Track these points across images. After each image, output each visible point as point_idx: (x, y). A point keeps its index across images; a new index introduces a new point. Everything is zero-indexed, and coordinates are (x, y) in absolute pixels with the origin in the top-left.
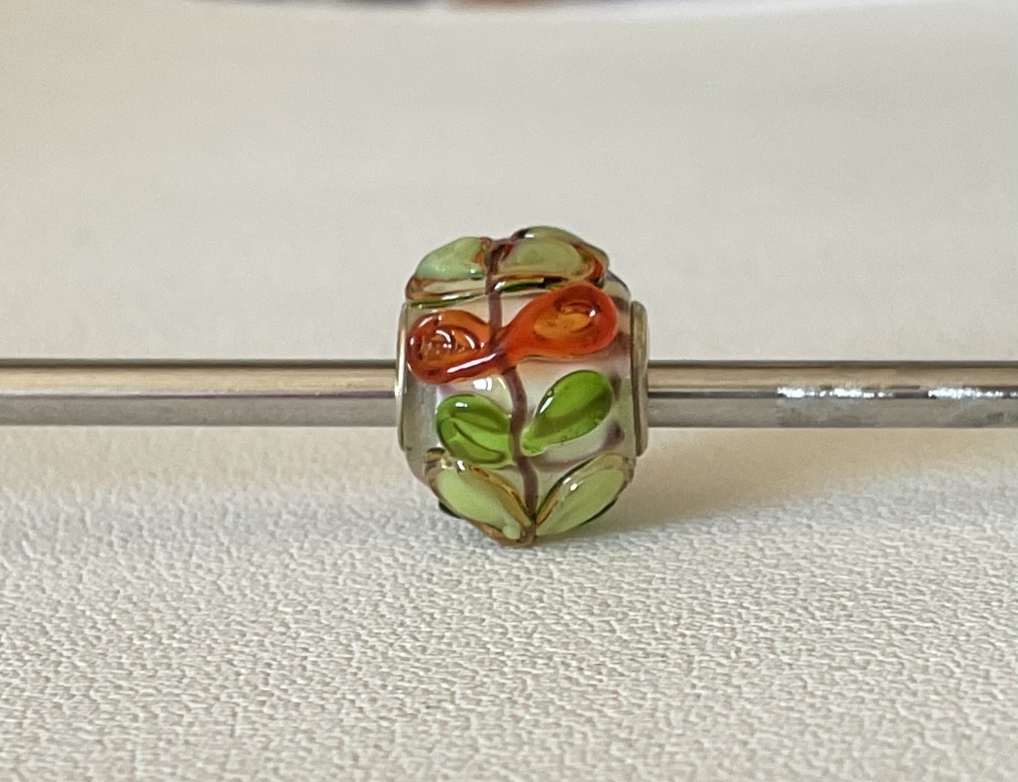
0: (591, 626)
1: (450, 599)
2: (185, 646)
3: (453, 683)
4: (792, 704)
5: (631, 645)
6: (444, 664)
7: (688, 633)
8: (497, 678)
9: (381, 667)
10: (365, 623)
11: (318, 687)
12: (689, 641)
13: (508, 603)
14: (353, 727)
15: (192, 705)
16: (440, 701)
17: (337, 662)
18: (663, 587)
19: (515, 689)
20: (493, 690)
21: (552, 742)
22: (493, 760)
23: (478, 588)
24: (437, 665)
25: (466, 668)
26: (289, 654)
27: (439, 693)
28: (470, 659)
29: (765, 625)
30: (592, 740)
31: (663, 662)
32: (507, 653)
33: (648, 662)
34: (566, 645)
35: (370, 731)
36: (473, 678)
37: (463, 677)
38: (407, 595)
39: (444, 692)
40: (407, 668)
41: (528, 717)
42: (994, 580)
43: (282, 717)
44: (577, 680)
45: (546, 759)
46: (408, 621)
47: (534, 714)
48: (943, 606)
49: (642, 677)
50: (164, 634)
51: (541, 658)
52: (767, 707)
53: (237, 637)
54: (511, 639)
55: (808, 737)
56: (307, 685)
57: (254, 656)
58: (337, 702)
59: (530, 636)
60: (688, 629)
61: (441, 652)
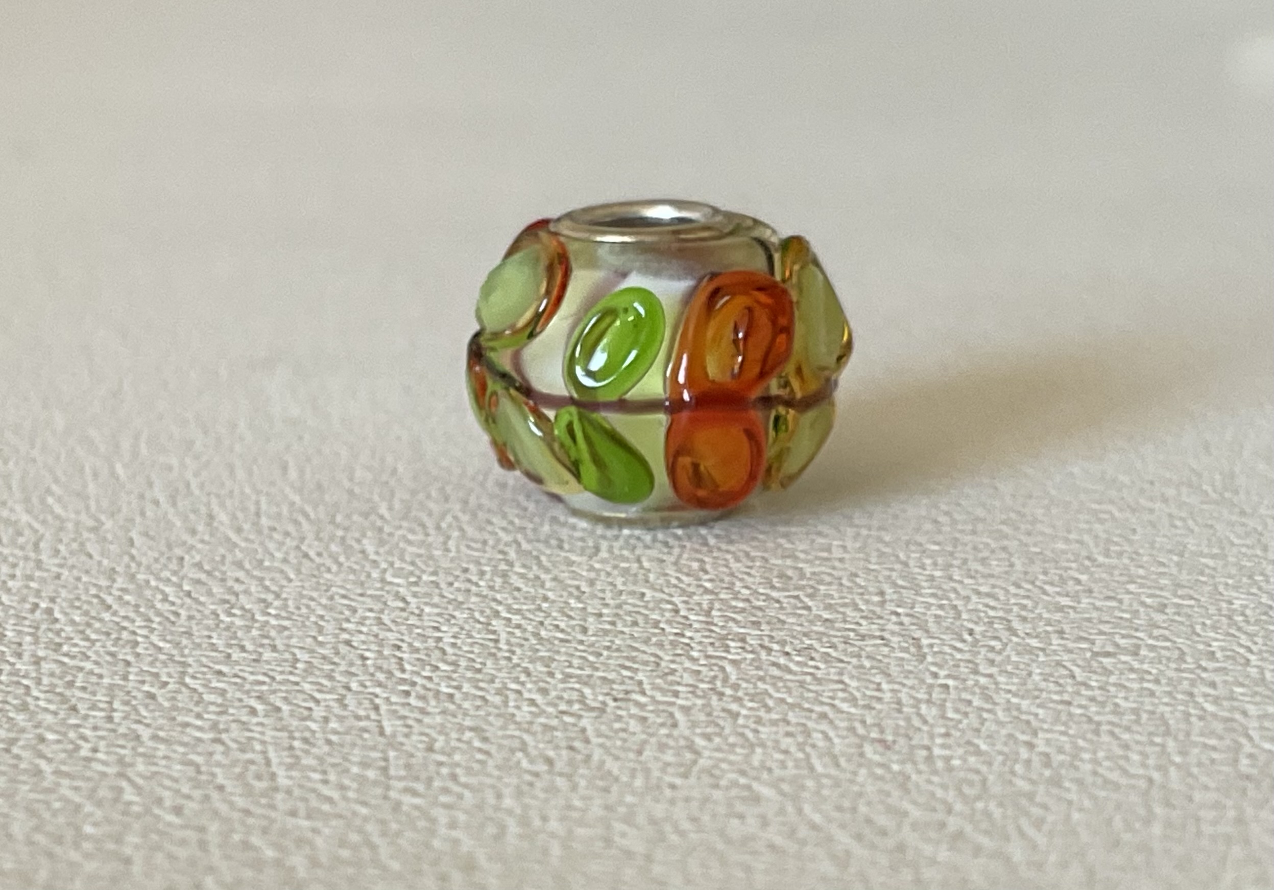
0: (778, 601)
1: (591, 569)
2: (286, 623)
3: (636, 671)
4: (1066, 697)
5: (837, 625)
6: (614, 647)
7: (900, 610)
8: (688, 664)
9: (538, 650)
10: (499, 597)
11: (469, 674)
12: (906, 620)
13: (667, 575)
14: (531, 723)
15: (318, 696)
16: (627, 692)
17: (482, 645)
18: (847, 556)
19: (715, 677)
20: (688, 679)
21: (786, 742)
22: (724, 766)
23: (622, 556)
24: (608, 648)
25: (644, 652)
26: (418, 634)
27: (622, 683)
28: (647, 641)
29: (992, 603)
30: (836, 741)
31: (885, 645)
32: (688, 634)
33: (866, 646)
34: (756, 624)
35: (554, 728)
36: (658, 665)
37: (646, 663)
38: (540, 564)
39: (627, 681)
40: (571, 651)
41: (744, 712)
42: (1244, 550)
43: (437, 710)
44: (787, 667)
45: (790, 764)
46: (550, 594)
47: (751, 709)
48: (1197, 580)
49: (867, 664)
50: (256, 608)
51: (732, 640)
52: (1038, 701)
53: (347, 613)
54: (686, 618)
55: (1105, 738)
56: (454, 672)
57: (376, 636)
58: (499, 692)
59: (708, 613)
60: (899, 606)
61: (606, 632)
